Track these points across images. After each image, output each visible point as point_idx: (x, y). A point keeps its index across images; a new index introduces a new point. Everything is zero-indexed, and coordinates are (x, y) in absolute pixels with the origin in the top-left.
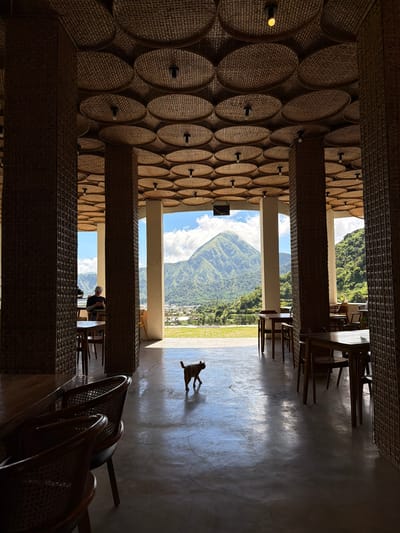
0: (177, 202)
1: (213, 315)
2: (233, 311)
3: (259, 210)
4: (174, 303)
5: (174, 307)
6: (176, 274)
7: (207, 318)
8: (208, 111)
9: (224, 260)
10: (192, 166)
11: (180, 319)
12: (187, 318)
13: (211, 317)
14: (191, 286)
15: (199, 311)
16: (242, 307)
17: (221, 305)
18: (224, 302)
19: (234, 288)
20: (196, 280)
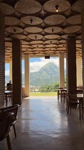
0: (34, 55)
1: (46, 89)
2: (53, 88)
3: (58, 57)
4: (34, 85)
5: (34, 86)
6: (35, 76)
7: (44, 90)
8: (41, 31)
9: (50, 71)
10: (38, 45)
11: (36, 90)
12: (38, 90)
13: (46, 90)
14: (39, 80)
15: (42, 88)
16: (56, 87)
17: (49, 86)
18: (50, 85)
19: (53, 80)
20: (41, 78)
